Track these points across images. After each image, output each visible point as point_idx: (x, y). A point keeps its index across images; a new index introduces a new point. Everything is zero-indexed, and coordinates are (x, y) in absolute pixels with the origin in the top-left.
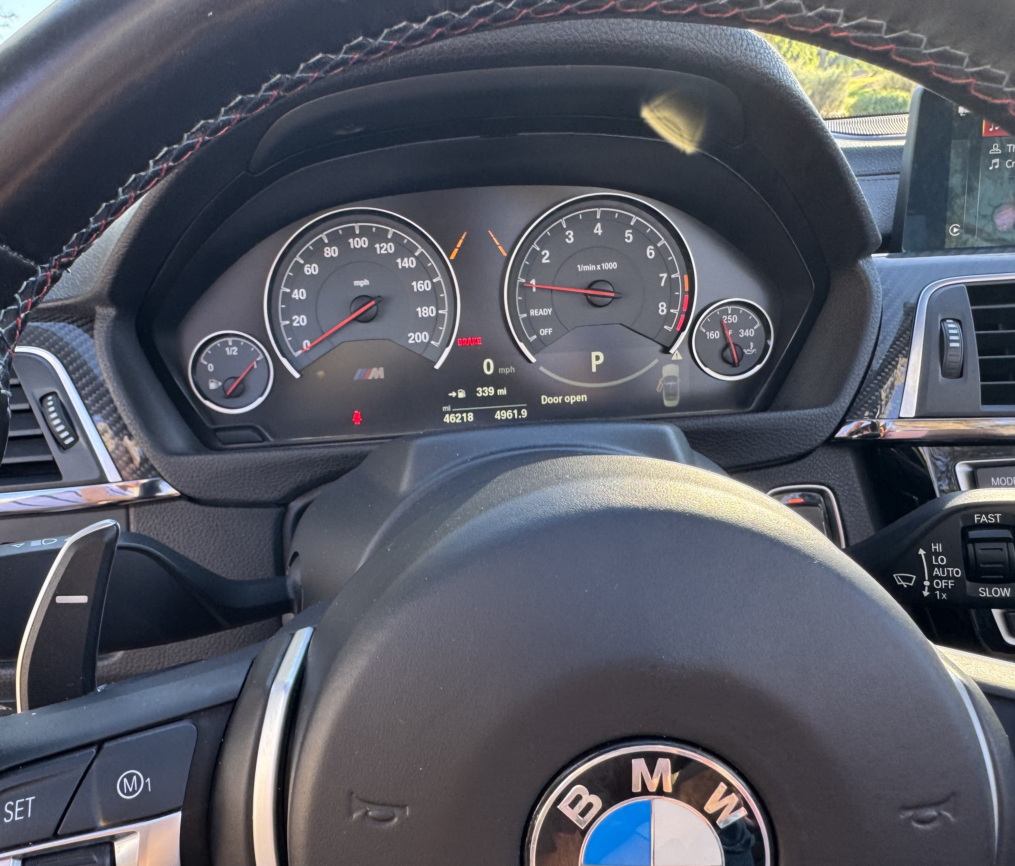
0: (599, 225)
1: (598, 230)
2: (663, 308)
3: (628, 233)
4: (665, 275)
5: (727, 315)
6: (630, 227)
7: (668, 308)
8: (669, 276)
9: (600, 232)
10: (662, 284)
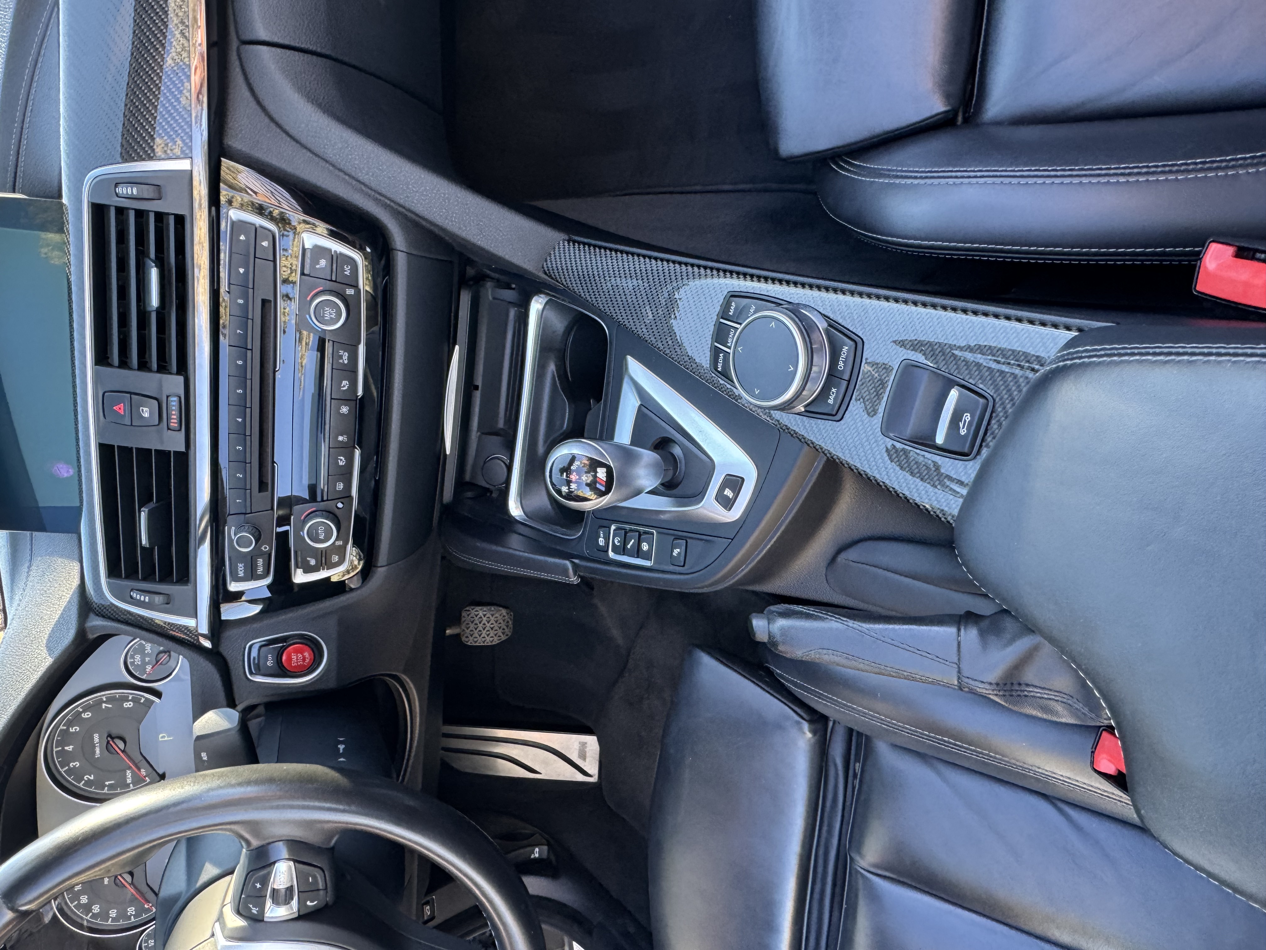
0: (66, 748)
1: (69, 748)
2: (128, 705)
3: (72, 730)
4: (104, 705)
5: (135, 661)
6: (68, 729)
7: (128, 701)
8: (105, 702)
9: (71, 747)
10: (110, 706)
